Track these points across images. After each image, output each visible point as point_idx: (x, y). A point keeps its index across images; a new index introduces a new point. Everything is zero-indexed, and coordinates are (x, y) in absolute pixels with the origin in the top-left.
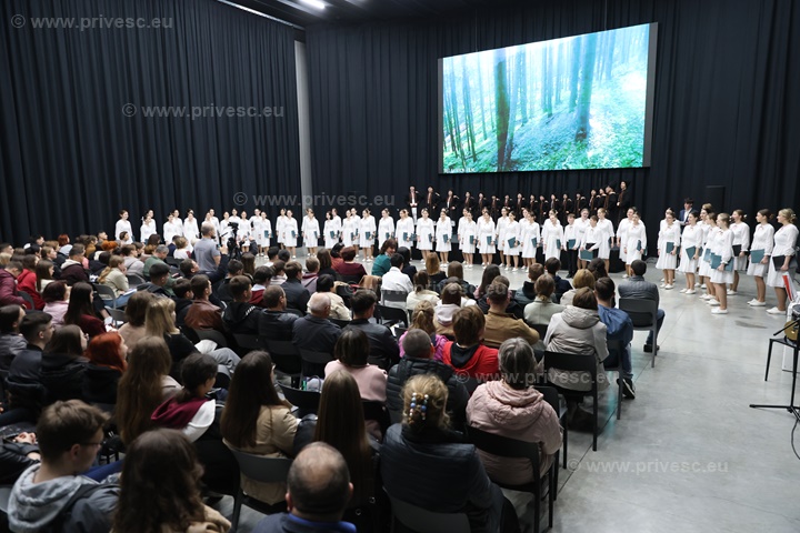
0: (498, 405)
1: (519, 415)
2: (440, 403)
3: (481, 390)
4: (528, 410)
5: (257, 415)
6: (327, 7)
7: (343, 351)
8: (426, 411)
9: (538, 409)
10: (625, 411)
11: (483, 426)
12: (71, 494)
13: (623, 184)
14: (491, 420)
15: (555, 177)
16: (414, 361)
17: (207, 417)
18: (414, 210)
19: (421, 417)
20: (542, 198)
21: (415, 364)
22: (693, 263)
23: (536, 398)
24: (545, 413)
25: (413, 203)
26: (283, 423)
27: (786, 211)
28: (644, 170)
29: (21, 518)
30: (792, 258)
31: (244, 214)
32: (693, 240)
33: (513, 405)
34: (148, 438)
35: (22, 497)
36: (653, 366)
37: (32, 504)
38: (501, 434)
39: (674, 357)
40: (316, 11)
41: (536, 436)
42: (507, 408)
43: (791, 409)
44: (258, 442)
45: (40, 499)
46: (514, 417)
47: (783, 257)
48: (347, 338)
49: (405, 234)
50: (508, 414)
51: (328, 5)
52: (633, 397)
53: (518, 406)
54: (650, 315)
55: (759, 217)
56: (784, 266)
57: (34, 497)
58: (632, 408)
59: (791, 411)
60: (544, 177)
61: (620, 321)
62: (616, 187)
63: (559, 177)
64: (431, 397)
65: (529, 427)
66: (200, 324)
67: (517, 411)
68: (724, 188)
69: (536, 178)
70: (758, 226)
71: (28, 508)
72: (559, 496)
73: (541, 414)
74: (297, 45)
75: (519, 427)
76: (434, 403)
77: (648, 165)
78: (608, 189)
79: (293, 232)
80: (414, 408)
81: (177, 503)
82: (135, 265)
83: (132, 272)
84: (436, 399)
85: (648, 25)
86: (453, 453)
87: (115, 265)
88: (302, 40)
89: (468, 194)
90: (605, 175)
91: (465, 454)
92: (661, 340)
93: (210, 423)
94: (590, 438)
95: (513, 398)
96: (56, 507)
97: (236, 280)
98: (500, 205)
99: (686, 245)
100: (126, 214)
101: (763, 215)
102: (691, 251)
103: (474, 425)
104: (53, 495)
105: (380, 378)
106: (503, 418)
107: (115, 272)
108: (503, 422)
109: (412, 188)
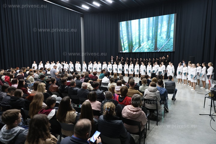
0: (130, 111)
1: (135, 114)
2: (113, 109)
3: (126, 107)
4: (137, 113)
5: (66, 113)
6: (89, 9)
7: (90, 97)
8: (109, 111)
9: (140, 113)
10: (166, 115)
11: (126, 117)
12: (18, 132)
13: (168, 56)
14: (128, 115)
16: (108, 100)
17: (53, 113)
18: (112, 62)
19: (108, 113)
20: (147, 59)
21: (108, 101)
22: (186, 77)
23: (140, 110)
24: (142, 113)
25: (112, 60)
26: (73, 115)
27: (210, 63)
28: (173, 52)
29: (4, 139)
30: (212, 75)
33: (134, 111)
34: (36, 116)
36: (174, 104)
37: (7, 135)
38: (131, 119)
39: (180, 101)
40: (87, 9)
41: (140, 120)
42: (132, 112)
43: (210, 115)
44: (66, 120)
46: (134, 114)
47: (210, 75)
48: (91, 94)
49: (110, 69)
50: (132, 114)
51: (90, 8)
52: (168, 112)
53: (135, 112)
54: (173, 90)
56: (210, 78)
57: (7, 133)
58: (168, 115)
59: (210, 116)
60: (147, 54)
61: (164, 91)
62: (166, 57)
63: (150, 54)
64: (111, 108)
65: (138, 117)
66: (53, 90)
67: (135, 113)
68: (194, 57)
69: (144, 54)
71: (6, 136)
72: (147, 137)
73: (141, 114)
74: (81, 19)
75: (135, 117)
76: (111, 109)
77: (174, 51)
78: (164, 57)
80: (106, 110)
81: (43, 133)
82: (36, 75)
83: (35, 77)
84: (112, 108)
85: (174, 14)
86: (116, 122)
87: (31, 75)
88: (83, 17)
89: (127, 58)
90: (163, 53)
91: (119, 123)
92: (176, 97)
93: (54, 115)
94: (156, 122)
95: (134, 110)
96: (14, 135)
97: (63, 79)
99: (184, 72)
101: (204, 64)
102: (185, 74)
103: (123, 117)
104: (13, 132)
105: (99, 104)
106: (131, 115)
107: (31, 77)
108: (131, 116)
109: (112, 56)
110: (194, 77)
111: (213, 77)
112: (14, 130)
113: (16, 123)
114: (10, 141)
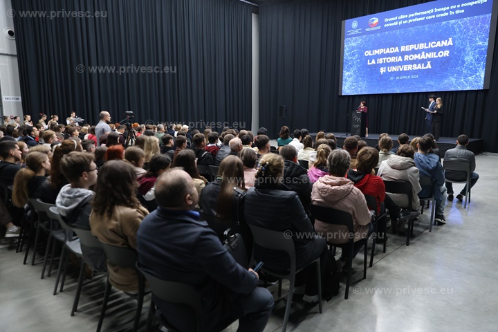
0: (324, 185)
1: (335, 189)
4: (342, 187)
8: (265, 171)
12: (86, 196)
15: (418, 96)
19: (261, 174)
23: (348, 182)
24: (354, 191)
28: (484, 91)
29: (62, 204)
33: (332, 184)
35: (63, 194)
37: (68, 197)
41: (347, 204)
42: (329, 186)
45: (71, 196)
50: (328, 189)
53: (335, 185)
57: (69, 194)
67: (334, 188)
71: (66, 199)
73: (351, 191)
74: (254, 16)
77: (488, 88)
88: (257, 13)
90: (454, 96)
95: (333, 181)
96: (77, 201)
97: (197, 136)
104: (77, 194)
106: (326, 192)
108: (327, 195)
112: (79, 192)
113: (86, 179)
114: (71, 210)
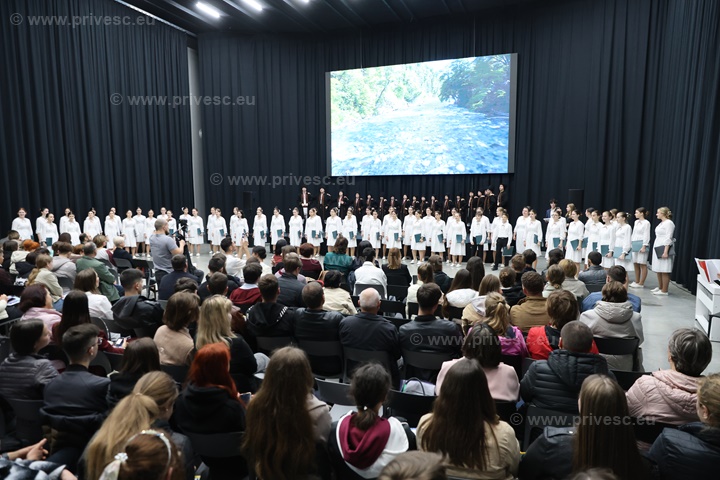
6: (222, 17)
13: (501, 187)
15: (434, 181)
18: (305, 210)
20: (423, 199)
22: (577, 253)
25: (305, 204)
27: (663, 209)
28: (509, 176)
30: (670, 247)
31: (151, 212)
32: (575, 234)
47: (663, 247)
49: (314, 232)
55: (638, 213)
56: (665, 254)
62: (495, 190)
63: (437, 180)
68: (583, 191)
69: (417, 181)
70: (636, 222)
74: (190, 51)
77: (512, 171)
78: (487, 192)
79: (199, 230)
82: (66, 266)
83: (61, 273)
87: (43, 264)
89: (357, 195)
90: (476, 179)
98: (387, 206)
99: (571, 238)
100: (22, 212)
101: (641, 212)
102: (575, 243)
107: (44, 272)
109: (304, 189)
110: (626, 255)
111: (673, 252)
